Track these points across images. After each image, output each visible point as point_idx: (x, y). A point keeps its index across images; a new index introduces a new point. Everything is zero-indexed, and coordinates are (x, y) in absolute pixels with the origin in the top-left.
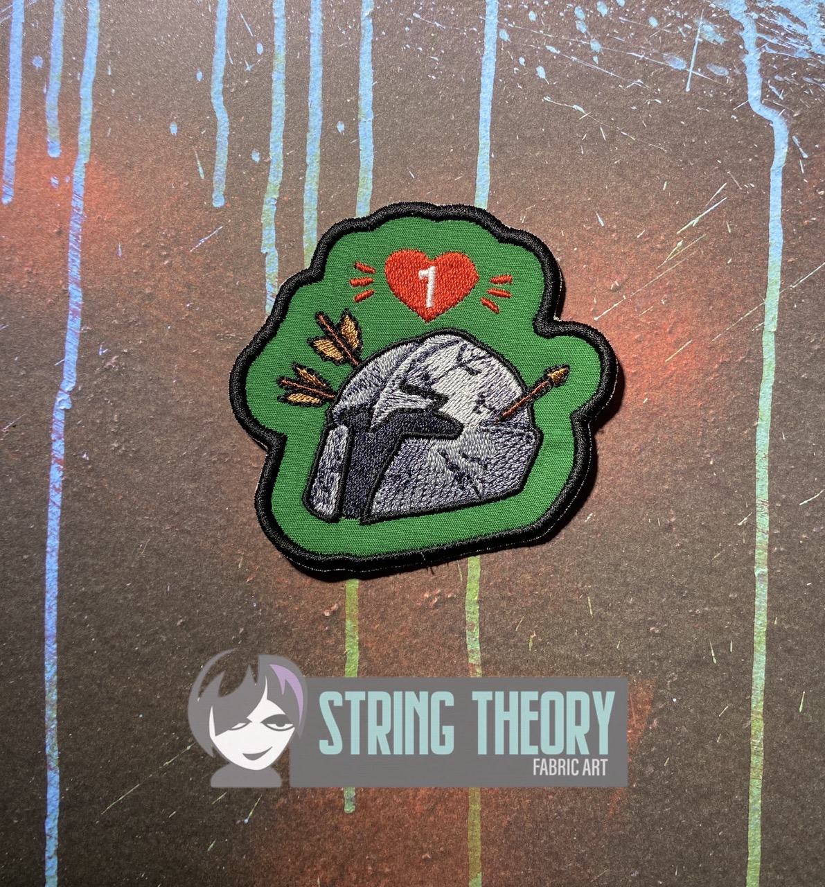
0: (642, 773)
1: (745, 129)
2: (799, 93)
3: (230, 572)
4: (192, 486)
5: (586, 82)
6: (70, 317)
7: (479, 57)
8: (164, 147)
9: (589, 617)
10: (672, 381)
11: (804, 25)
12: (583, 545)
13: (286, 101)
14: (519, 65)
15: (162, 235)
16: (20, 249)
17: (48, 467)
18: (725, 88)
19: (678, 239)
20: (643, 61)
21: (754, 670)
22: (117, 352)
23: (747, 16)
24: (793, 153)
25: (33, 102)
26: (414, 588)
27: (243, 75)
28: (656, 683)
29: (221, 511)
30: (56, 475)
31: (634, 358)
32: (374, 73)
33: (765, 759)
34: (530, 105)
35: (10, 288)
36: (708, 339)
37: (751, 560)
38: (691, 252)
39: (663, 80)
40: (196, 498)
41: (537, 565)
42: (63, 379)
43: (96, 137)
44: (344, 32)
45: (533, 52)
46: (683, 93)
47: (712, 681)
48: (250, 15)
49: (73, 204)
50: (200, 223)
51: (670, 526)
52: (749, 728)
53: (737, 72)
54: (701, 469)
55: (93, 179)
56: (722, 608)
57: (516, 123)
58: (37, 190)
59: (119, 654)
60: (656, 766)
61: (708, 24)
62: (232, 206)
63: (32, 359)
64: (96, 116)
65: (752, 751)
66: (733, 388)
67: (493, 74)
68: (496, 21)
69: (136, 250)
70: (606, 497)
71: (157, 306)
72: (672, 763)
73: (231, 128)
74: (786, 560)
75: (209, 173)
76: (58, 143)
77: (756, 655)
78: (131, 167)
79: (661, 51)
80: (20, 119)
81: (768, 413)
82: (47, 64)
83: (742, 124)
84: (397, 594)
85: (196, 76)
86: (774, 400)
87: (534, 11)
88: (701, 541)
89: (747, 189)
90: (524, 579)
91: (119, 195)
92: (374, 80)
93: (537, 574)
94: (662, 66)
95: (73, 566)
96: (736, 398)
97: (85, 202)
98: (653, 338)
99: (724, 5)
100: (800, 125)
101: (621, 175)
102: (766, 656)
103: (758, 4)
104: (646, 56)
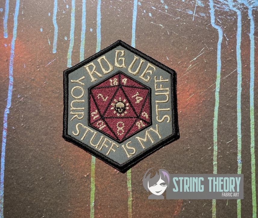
1: (210, 32)
2: (226, 21)
3: (56, 163)
4: (45, 137)
5: (163, 18)
6: (10, 86)
7: (132, 10)
8: (38, 35)
10: (188, 106)
11: (227, 1)
12: (162, 155)
13: (75, 22)
14: (144, 12)
15: (37, 61)
17: (2, 131)
18: (204, 20)
19: (190, 64)
20: (180, 12)
22: (23, 96)
24: (224, 39)
26: (112, 168)
27: (62, 14)
29: (54, 145)
30: (5, 133)
32: (101, 14)
34: (147, 24)
36: (199, 93)
37: (212, 160)
38: (194, 68)
39: (186, 17)
40: (46, 141)
42: (7, 104)
43: (18, 32)
44: (92, 2)
45: (148, 9)
46: (192, 21)
49: (11, 52)
50: (49, 58)
51: (188, 149)
52: (212, 210)
53: (208, 15)
54: (197, 132)
55: (17, 45)
57: (143, 29)
59: (23, 188)
61: (199, 1)
62: (59, 53)
64: (18, 26)
65: (213, 217)
66: (206, 108)
67: (136, 15)
69: (29, 66)
71: (36, 83)
73: (59, 30)
74: (223, 160)
75: (52, 43)
76: (7, 34)
78: (28, 41)
79: (185, 9)
81: (217, 116)
82: (4, 11)
83: (209, 30)
85: (48, 15)
86: (219, 112)
88: (197, 154)
89: (210, 49)
90: (145, 165)
91: (25, 50)
92: (101, 16)
93: (148, 164)
94: (186, 13)
95: (9, 161)
96: (207, 111)
97: (15, 52)
98: (183, 93)
100: (226, 31)
101: (174, 45)
104: (181, 10)
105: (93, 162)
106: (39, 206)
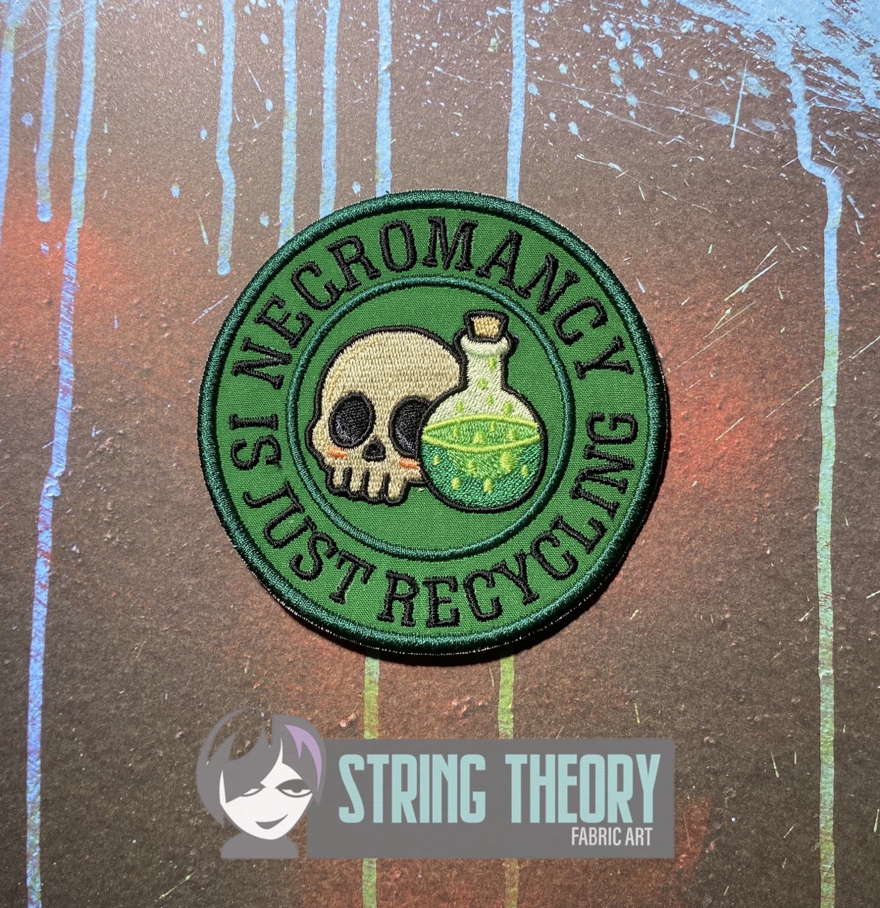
0: (698, 904)
1: (796, 187)
2: (853, 149)
3: (235, 678)
4: (193, 581)
5: (622, 138)
6: (61, 395)
7: (506, 113)
8: (165, 210)
9: (637, 726)
10: (723, 461)
11: (856, 77)
12: (629, 645)
13: (298, 160)
14: (549, 121)
15: (162, 305)
16: (6, 321)
17: (34, 561)
18: (772, 145)
19: (726, 306)
20: (683, 116)
21: (822, 785)
22: (112, 433)
24: (848, 214)
25: (22, 163)
26: (440, 696)
27: (252, 132)
28: (712, 801)
29: (225, 609)
30: (42, 570)
31: (681, 437)
32: (393, 130)
33: (836, 887)
34: (562, 163)
36: (761, 415)
37: (815, 660)
38: (742, 320)
39: (705, 136)
40: (198, 594)
41: (578, 668)
42: (52, 463)
43: (91, 199)
44: (359, 87)
45: (564, 106)
46: (728, 150)
47: (774, 797)
48: (258, 69)
49: (65, 272)
50: (204, 292)
51: (725, 622)
52: (818, 851)
53: (785, 127)
54: (757, 559)
55: (88, 245)
56: (784, 715)
57: (547, 182)
58: (26, 258)
59: (111, 771)
60: (714, 896)
61: (752, 76)
62: (239, 274)
63: (17, 442)
64: (92, 177)
65: (822, 877)
66: (790, 470)
67: (522, 130)
68: (524, 74)
69: (134, 321)
70: (653, 592)
71: (156, 383)
72: (732, 892)
73: (238, 190)
74: (853, 660)
75: (214, 238)
76: (49, 206)
77: (824, 767)
78: (128, 232)
79: (702, 106)
80: (8, 180)
81: (830, 496)
82: (38, 122)
83: (792, 183)
84: (421, 702)
85: (199, 135)
86: (836, 482)
87: (565, 63)
88: (759, 639)
89: (799, 253)
90: (563, 684)
91: (115, 263)
92: (393, 137)
93: (578, 678)
94: (704, 121)
95: (60, 671)
96: (793, 480)
97: (78, 270)
98: (702, 415)
99: (769, 56)
100: (855, 183)
101: (663, 238)
102: (835, 769)
103: (806, 55)
104: (686, 110)
105: (371, 674)
106: (173, 838)
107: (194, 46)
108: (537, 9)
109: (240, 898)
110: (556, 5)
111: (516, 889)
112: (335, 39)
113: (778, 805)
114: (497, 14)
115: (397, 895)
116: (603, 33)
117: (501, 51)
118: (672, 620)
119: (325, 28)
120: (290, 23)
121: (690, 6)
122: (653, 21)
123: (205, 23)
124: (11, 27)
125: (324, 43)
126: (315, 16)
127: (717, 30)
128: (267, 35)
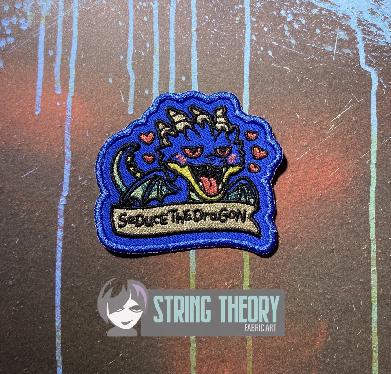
0: (324, 361)
1: (359, 76)
2: (382, 60)
3: (138, 275)
5: (290, 57)
6: (66, 163)
7: (243, 47)
8: (106, 88)
9: (299, 291)
10: (332, 186)
11: (383, 31)
12: (295, 259)
13: (160, 67)
14: (260, 50)
15: (106, 127)
16: (43, 134)
17: (56, 230)
18: (350, 59)
19: (332, 124)
20: (314, 48)
21: (372, 313)
22: (87, 178)
23: (358, 28)
24: (380, 86)
25: (49, 70)
26: (220, 281)
27: (141, 57)
28: (329, 320)
30: (60, 233)
31: (315, 176)
32: (198, 55)
33: (379, 354)
34: (266, 67)
35: (39, 151)
36: (347, 167)
37: (369, 264)
38: (338, 129)
39: (323, 55)
41: (275, 269)
42: (63, 191)
43: (77, 85)
44: (184, 38)
45: (266, 44)
46: (332, 61)
47: (354, 319)
48: (143, 31)
49: (67, 114)
50: (123, 121)
51: (333, 250)
52: (371, 340)
53: (355, 51)
54: (346, 224)
55: (76, 103)
56: (357, 286)
57: (260, 75)
58: (51, 108)
59: (89, 313)
60: (331, 358)
61: (341, 31)
62: (137, 113)
63: (49, 182)
64: (76, 76)
65: (373, 350)
66: (358, 188)
67: (249, 54)
68: (250, 31)
70: (305, 238)
72: (337, 356)
73: (136, 80)
74: (384, 264)
75: (127, 99)
76: (60, 87)
77: (373, 307)
78: (92, 97)
79: (321, 43)
80: (43, 77)
81: (374, 199)
82: (55, 54)
83: (358, 74)
84: (213, 284)
85: (120, 58)
86: (376, 193)
87: (266, 27)
88: (347, 256)
89: (361, 102)
90: (269, 275)
91: (87, 110)
92: (198, 58)
93: (275, 273)
94: (322, 49)
95: (68, 274)
96: (359, 193)
97: (72, 113)
98: (323, 167)
99: (348, 23)
100: (383, 74)
101: (306, 96)
102: (378, 307)
103: (363, 23)
104: (315, 45)
105: (192, 273)
106: (115, 340)
107: (117, 22)
108: (255, 5)
109: (141, 363)
110: (263, 4)
111: (251, 357)
112: (174, 19)
113: (355, 321)
114: (239, 8)
115: (204, 360)
116: (281, 15)
117: (241, 22)
118: (312, 249)
119: (170, 14)
120: (156, 12)
121: (316, 3)
122: (301, 10)
123: (121, 13)
124: (43, 15)
125: (170, 20)
126: (166, 9)
127: (327, 13)
128: (147, 17)
